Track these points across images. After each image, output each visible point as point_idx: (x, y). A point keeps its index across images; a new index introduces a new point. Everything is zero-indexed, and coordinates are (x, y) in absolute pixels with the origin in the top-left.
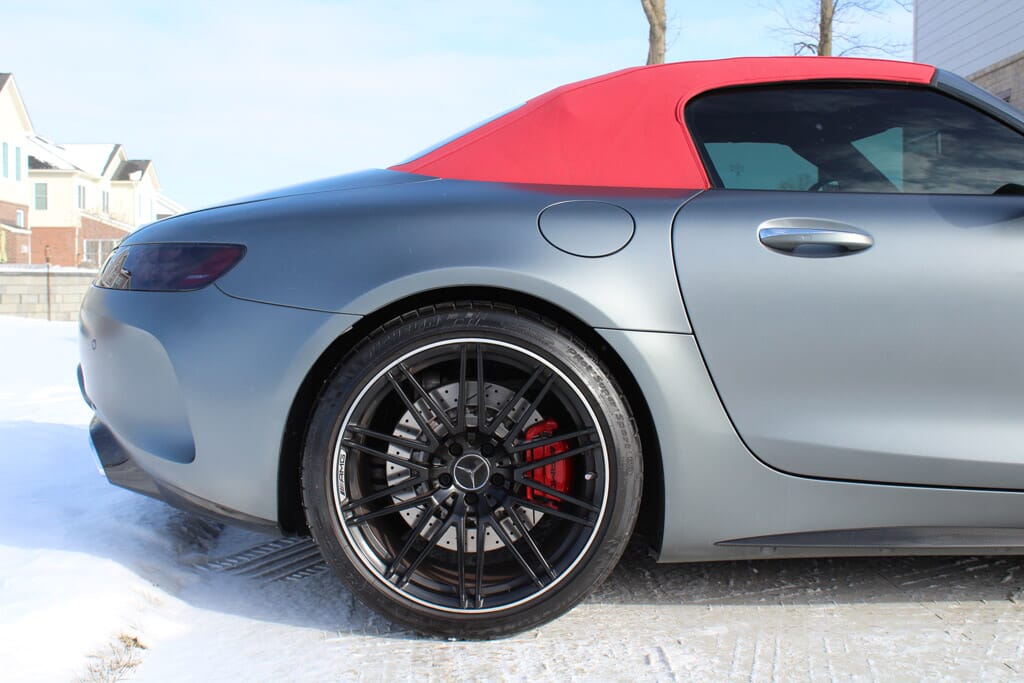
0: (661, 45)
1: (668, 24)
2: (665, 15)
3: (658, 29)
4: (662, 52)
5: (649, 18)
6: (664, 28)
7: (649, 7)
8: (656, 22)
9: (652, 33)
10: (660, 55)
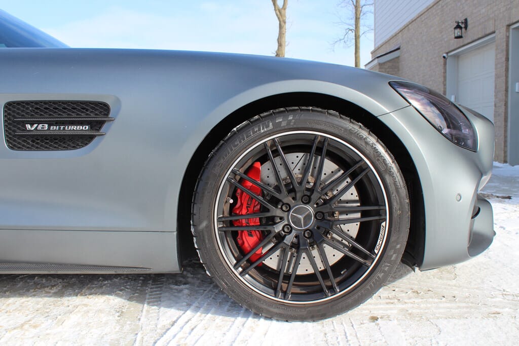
0: (283, 29)
1: (287, 21)
2: (285, 17)
3: (282, 23)
4: (284, 32)
5: (279, 18)
6: (285, 23)
7: (278, 13)
8: (281, 20)
9: (280, 25)
10: (283, 34)
